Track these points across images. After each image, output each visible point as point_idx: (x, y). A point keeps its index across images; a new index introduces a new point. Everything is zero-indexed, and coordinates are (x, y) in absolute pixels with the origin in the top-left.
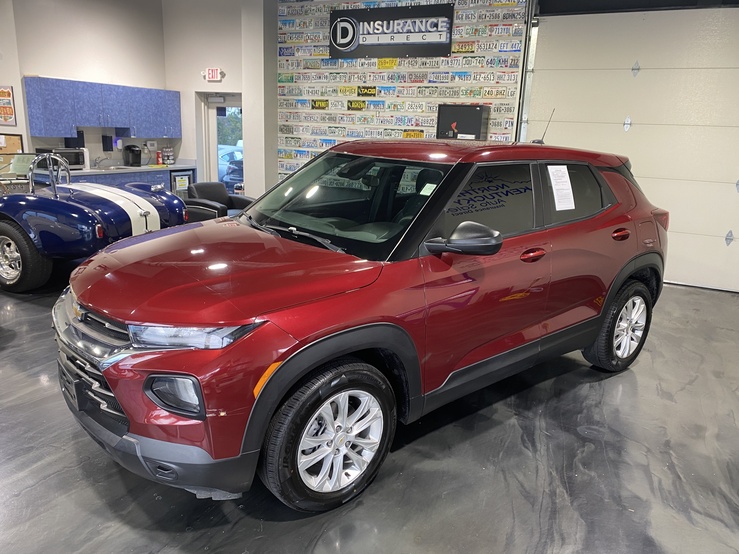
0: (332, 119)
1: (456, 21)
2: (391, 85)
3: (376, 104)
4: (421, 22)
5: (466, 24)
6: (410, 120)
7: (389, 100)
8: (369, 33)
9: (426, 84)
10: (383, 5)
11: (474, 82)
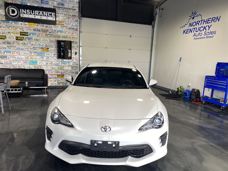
0: (8, 43)
1: (57, 15)
2: (35, 32)
3: (29, 39)
4: (46, 13)
5: (60, 16)
6: (43, 45)
7: (34, 37)
8: (24, 13)
9: (48, 33)
10: (28, 4)
11: (65, 34)
